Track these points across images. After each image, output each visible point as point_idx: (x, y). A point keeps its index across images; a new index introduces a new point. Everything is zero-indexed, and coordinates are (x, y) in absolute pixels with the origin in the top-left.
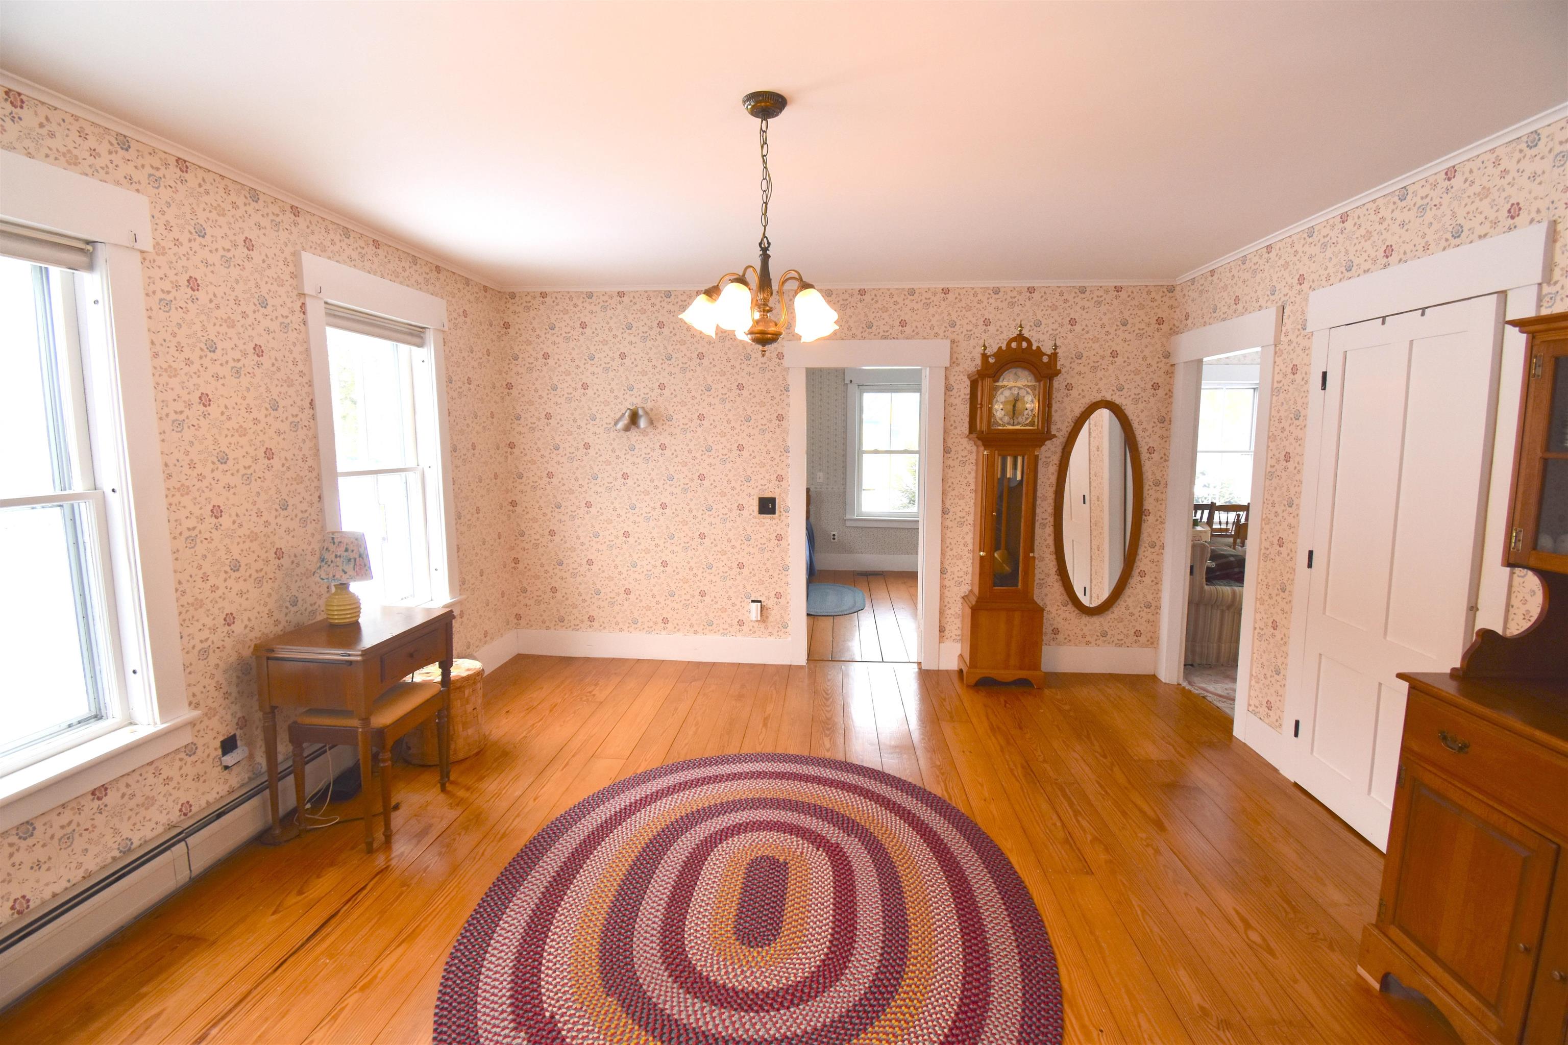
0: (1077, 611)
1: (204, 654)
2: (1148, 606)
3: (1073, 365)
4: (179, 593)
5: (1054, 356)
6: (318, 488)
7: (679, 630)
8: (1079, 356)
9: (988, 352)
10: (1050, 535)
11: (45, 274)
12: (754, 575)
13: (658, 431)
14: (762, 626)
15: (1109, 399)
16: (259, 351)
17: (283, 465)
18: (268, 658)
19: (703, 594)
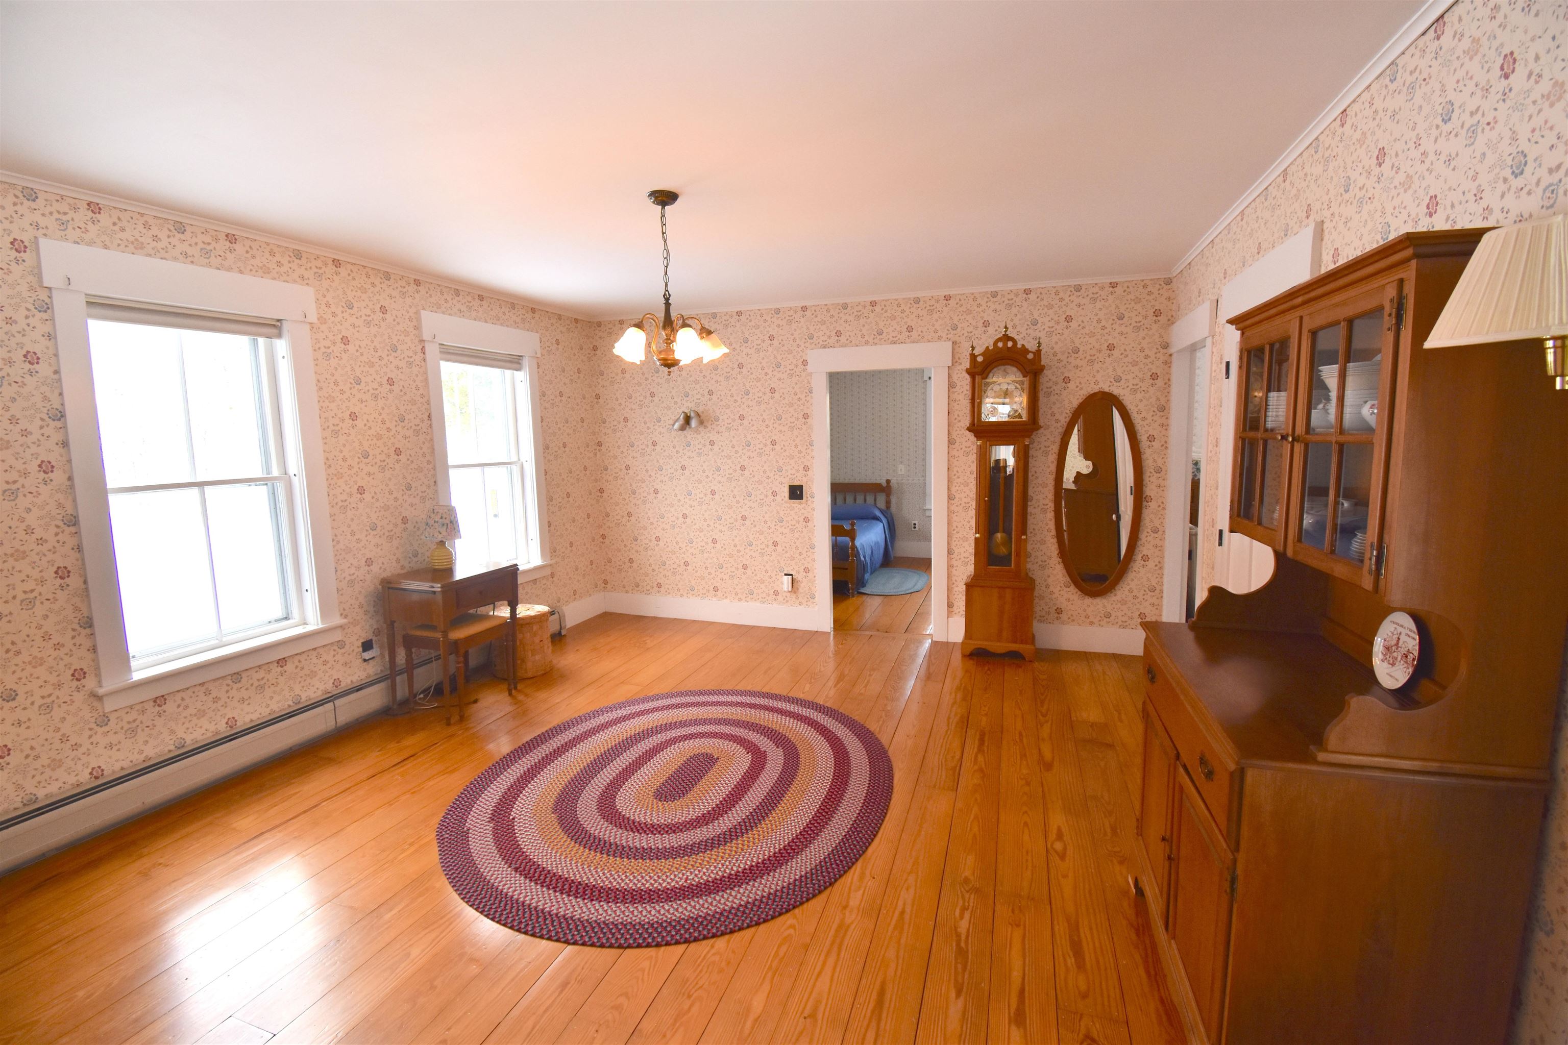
0: (1079, 593)
1: (351, 583)
2: (1153, 590)
3: (1070, 360)
4: (335, 542)
5: (1038, 353)
6: (434, 476)
7: (726, 597)
8: (1076, 351)
9: (976, 352)
10: (1051, 520)
11: (255, 343)
12: (787, 552)
13: (708, 430)
14: (794, 596)
15: (1107, 390)
16: (391, 382)
17: (408, 460)
18: (389, 588)
19: (745, 567)
